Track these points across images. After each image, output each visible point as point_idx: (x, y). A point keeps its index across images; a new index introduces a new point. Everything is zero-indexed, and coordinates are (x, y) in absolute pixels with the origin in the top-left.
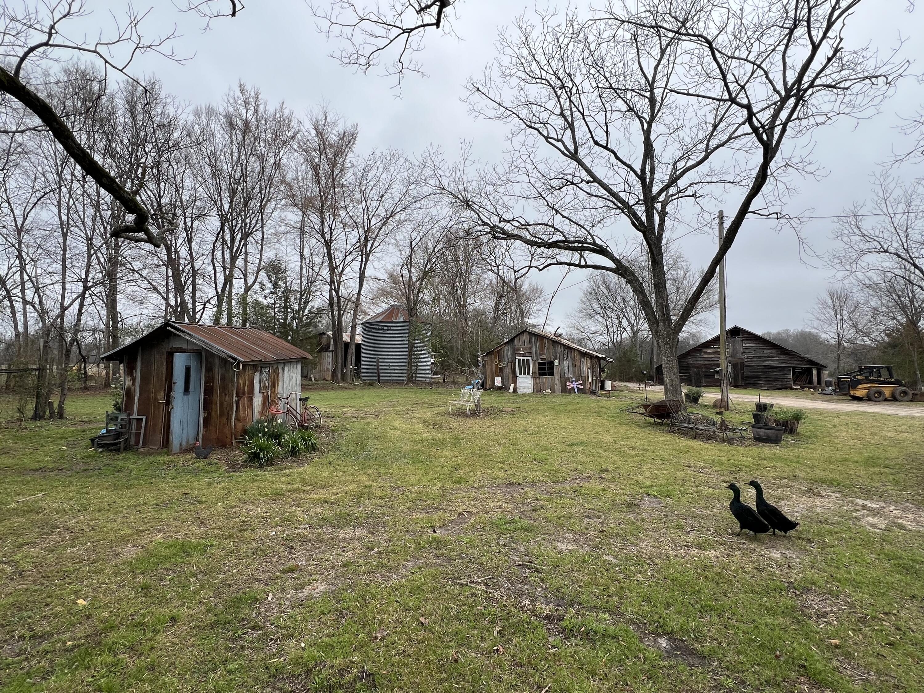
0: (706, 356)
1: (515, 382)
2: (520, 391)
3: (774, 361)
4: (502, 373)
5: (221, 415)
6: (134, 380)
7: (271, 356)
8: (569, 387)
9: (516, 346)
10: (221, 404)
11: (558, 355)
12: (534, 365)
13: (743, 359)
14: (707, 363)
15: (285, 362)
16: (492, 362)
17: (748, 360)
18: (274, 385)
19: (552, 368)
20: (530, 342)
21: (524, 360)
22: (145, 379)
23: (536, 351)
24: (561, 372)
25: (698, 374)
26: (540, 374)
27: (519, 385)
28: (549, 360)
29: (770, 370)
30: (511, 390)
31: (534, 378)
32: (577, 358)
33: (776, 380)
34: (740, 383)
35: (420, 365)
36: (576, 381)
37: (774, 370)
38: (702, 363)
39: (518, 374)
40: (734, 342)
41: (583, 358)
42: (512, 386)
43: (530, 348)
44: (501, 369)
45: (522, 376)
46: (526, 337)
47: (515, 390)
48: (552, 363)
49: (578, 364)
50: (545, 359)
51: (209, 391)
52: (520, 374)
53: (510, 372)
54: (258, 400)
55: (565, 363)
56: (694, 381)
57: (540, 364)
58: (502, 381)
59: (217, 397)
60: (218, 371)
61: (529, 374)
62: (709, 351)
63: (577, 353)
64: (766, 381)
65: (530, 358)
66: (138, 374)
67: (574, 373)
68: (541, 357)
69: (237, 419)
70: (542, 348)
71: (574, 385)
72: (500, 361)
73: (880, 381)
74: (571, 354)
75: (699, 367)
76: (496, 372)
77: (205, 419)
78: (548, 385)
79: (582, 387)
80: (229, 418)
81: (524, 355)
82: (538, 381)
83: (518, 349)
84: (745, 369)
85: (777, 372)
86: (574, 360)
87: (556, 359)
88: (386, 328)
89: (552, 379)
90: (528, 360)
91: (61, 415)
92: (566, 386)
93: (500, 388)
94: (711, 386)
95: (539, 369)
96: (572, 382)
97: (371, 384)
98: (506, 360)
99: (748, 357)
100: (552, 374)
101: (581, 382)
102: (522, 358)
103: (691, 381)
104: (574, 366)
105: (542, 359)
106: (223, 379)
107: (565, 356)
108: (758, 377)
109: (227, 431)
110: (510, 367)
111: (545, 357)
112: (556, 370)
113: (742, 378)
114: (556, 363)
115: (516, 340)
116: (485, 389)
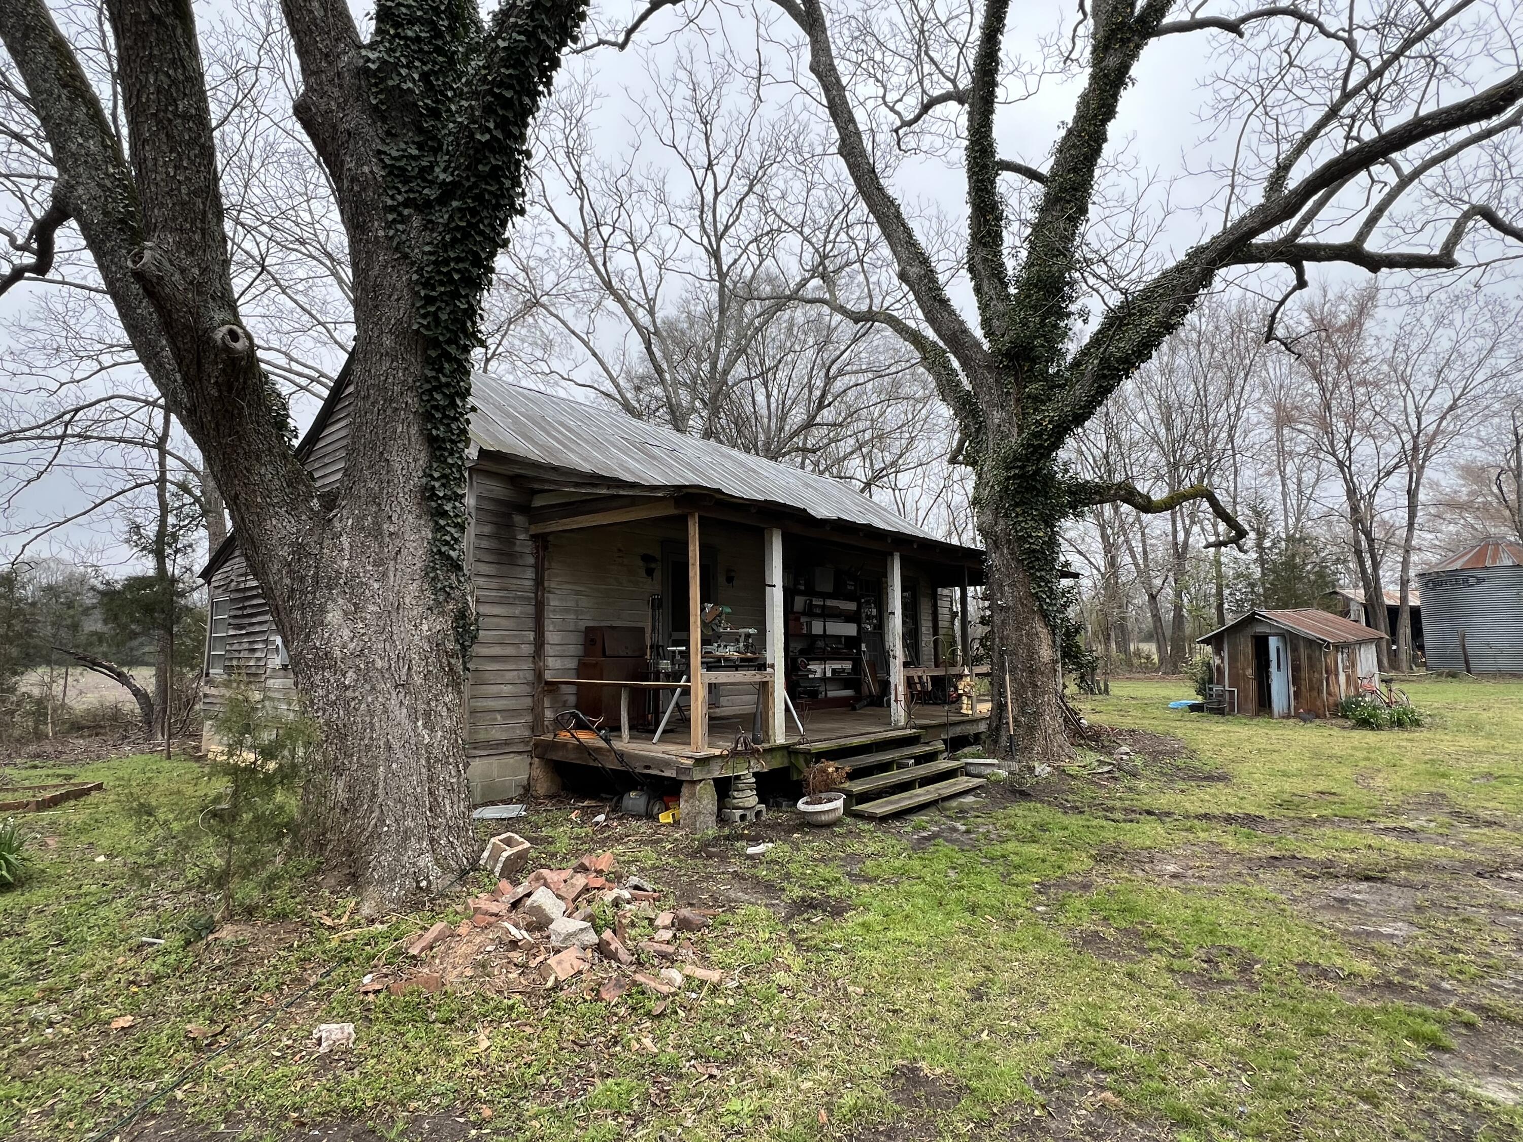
5: (1311, 689)
6: (1222, 659)
7: (1352, 638)
10: (1310, 680)
15: (1360, 643)
18: (1353, 665)
22: (1233, 659)
51: (1296, 669)
54: (1342, 678)
59: (1305, 674)
60: (1303, 653)
66: (1225, 654)
69: (1329, 693)
77: (1296, 694)
80: (1320, 692)
88: (1472, 581)
91: (1106, 691)
97: (1453, 675)
106: (1310, 658)
109: (1318, 703)
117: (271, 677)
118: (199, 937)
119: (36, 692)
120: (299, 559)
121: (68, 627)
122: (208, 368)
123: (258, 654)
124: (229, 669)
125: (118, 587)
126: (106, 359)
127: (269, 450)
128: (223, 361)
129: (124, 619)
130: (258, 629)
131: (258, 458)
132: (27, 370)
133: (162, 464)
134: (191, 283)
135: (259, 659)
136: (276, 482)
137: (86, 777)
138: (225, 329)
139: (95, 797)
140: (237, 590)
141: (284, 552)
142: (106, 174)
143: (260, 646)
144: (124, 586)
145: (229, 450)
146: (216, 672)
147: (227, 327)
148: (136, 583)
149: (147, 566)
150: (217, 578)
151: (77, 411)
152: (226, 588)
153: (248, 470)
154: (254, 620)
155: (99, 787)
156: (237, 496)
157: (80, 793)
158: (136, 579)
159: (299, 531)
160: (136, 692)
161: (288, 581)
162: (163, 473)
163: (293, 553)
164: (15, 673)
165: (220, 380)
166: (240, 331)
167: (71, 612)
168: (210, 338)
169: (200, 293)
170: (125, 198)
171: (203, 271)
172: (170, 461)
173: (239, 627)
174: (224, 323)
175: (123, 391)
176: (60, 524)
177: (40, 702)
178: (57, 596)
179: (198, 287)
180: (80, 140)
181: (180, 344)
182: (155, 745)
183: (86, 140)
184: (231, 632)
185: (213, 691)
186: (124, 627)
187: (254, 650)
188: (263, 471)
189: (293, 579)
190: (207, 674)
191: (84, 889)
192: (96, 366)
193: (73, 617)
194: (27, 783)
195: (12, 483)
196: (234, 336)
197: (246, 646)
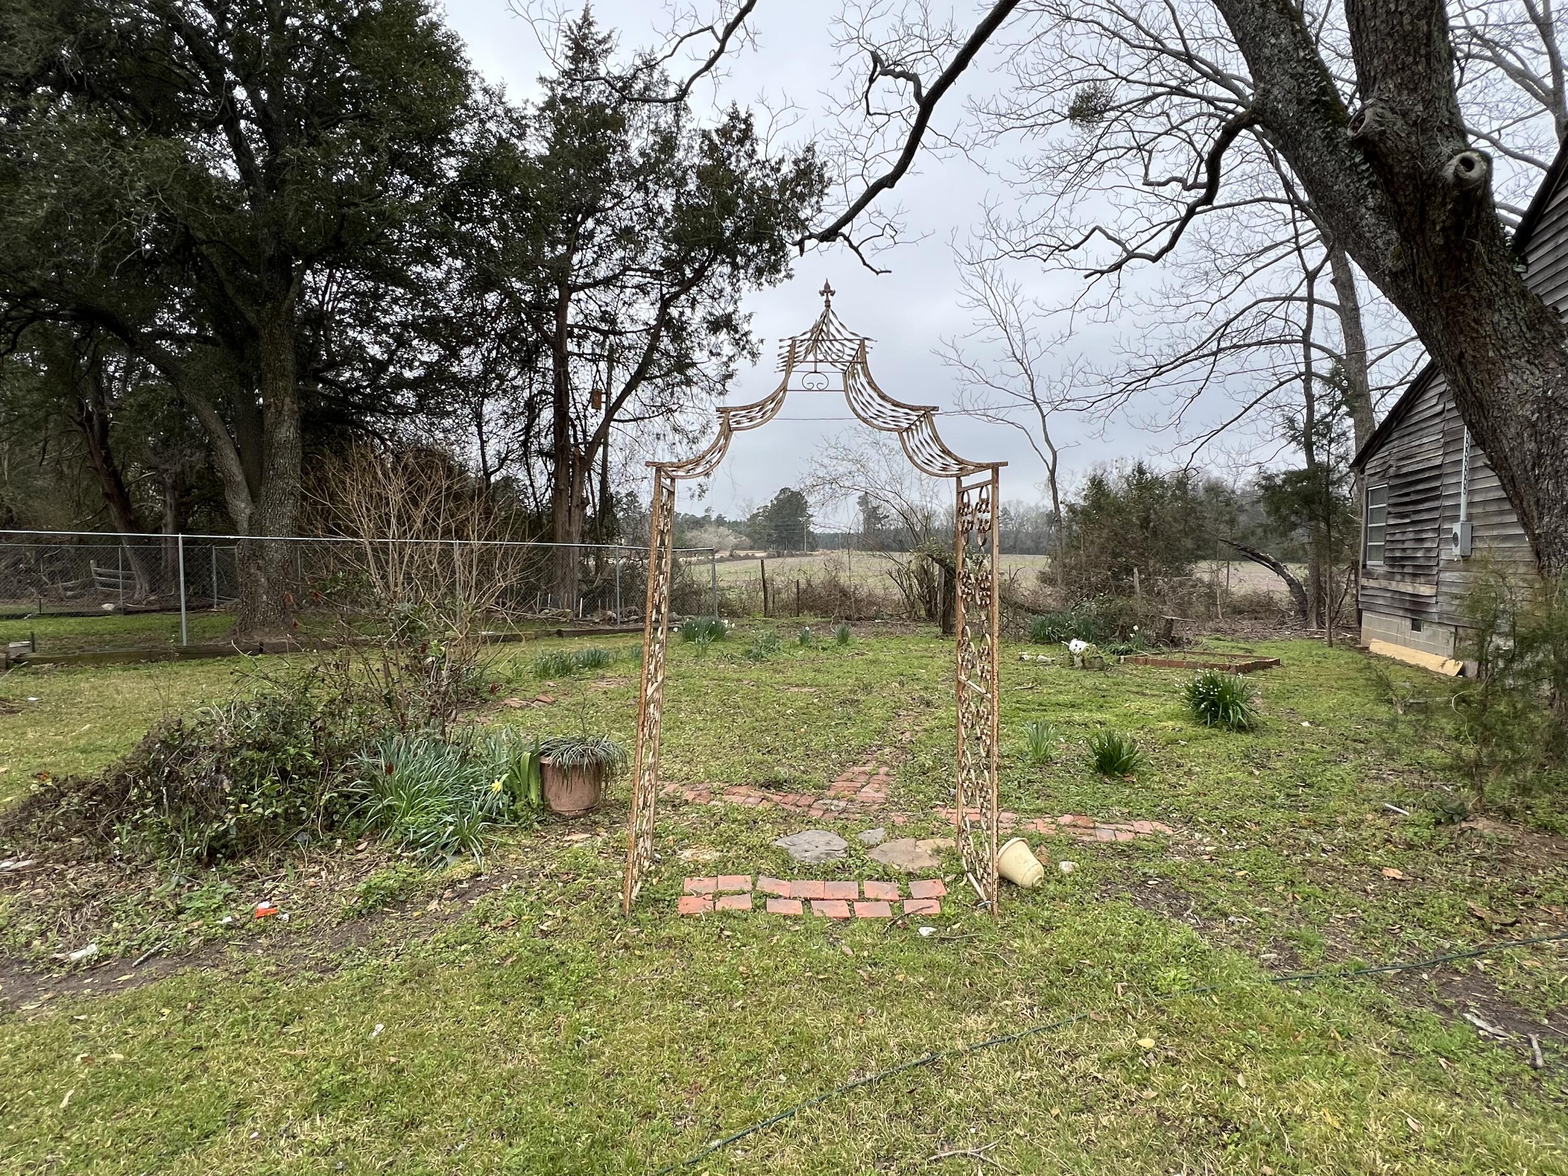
117: (1446, 570)
118: (1451, 821)
119: (1206, 578)
120: (1549, 417)
121: (1227, 522)
122: (1433, 214)
123: (1428, 545)
124: (1393, 561)
125: (1278, 481)
126: (1247, 269)
127: (1505, 291)
128: (1455, 200)
129: (1284, 511)
130: (1426, 516)
131: (1490, 304)
132: (1184, 301)
133: (1307, 357)
134: (1415, 123)
135: (1429, 550)
136: (1514, 328)
137: (1264, 651)
138: (1455, 161)
139: (1276, 670)
140: (1397, 476)
141: (1527, 411)
142: (1299, 61)
143: (1430, 535)
144: (1284, 481)
145: (1454, 304)
146: (1377, 564)
147: (1459, 156)
148: (1293, 477)
149: (1300, 462)
150: (1372, 465)
151: (1227, 325)
152: (1383, 475)
153: (1477, 321)
154: (1421, 507)
155: (1277, 662)
156: (1462, 355)
157: (1264, 665)
158: (1293, 473)
159: (1546, 383)
160: (1291, 582)
161: (1532, 446)
162: (1308, 364)
163: (1540, 411)
164: (1190, 562)
165: (1448, 223)
166: (1475, 156)
167: (1228, 509)
168: (1439, 178)
169: (1424, 131)
170: (1317, 75)
171: (1427, 104)
172: (1315, 353)
173: (1402, 515)
174: (1455, 153)
175: (1261, 296)
176: (1219, 431)
177: (1210, 586)
178: (1217, 496)
179: (1420, 126)
180: (1273, 41)
181: (1401, 200)
182: (1311, 633)
183: (1277, 37)
184: (1391, 522)
185: (1372, 583)
186: (1284, 519)
187: (1422, 540)
188: (1496, 318)
189: (1540, 443)
190: (1364, 566)
191: (1307, 746)
192: (1239, 279)
193: (1230, 513)
194: (1220, 651)
195: (1181, 400)
196: (1468, 164)
197: (1411, 536)
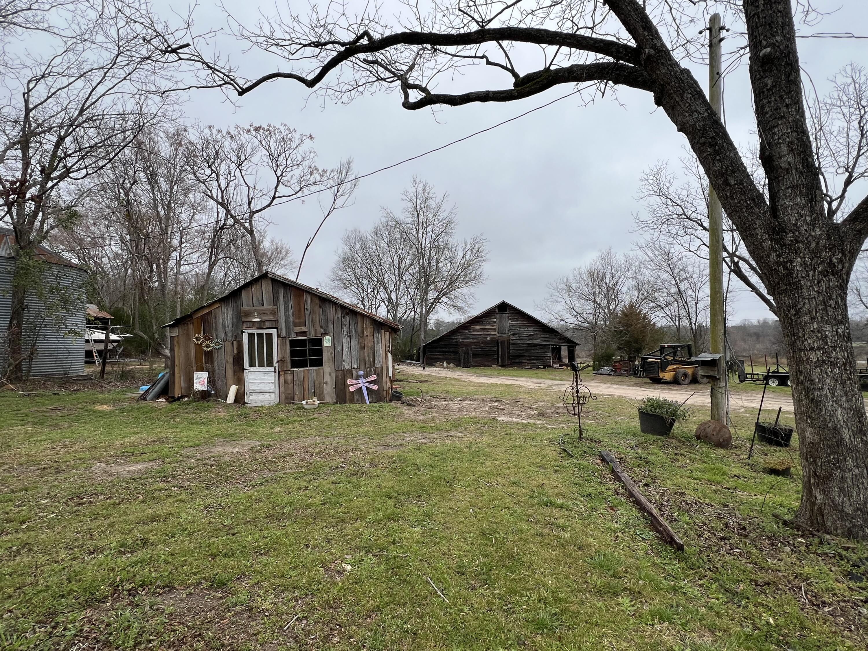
0: (475, 333)
1: (240, 381)
2: (252, 400)
3: (536, 339)
4: (212, 362)
8: (352, 389)
9: (245, 307)
11: (331, 326)
12: (282, 345)
13: (509, 337)
14: (475, 340)
16: (189, 339)
17: (514, 338)
19: (320, 352)
20: (275, 301)
21: (260, 335)
23: (287, 317)
24: (336, 358)
25: (466, 353)
26: (294, 364)
27: (249, 386)
28: (313, 336)
29: (533, 348)
30: (231, 399)
31: (280, 372)
32: (368, 331)
33: (538, 358)
34: (506, 363)
35: (41, 345)
36: (366, 376)
37: (536, 348)
38: (471, 340)
39: (246, 365)
40: (501, 318)
41: (379, 332)
42: (233, 390)
43: (274, 312)
44: (209, 355)
45: (257, 368)
46: (266, 288)
47: (240, 398)
48: (319, 342)
49: (368, 342)
50: (304, 333)
52: (252, 364)
53: (230, 360)
55: (345, 341)
56: (462, 361)
57: (293, 343)
58: (211, 381)
61: (270, 363)
62: (478, 327)
63: (367, 322)
64: (530, 360)
65: (274, 332)
67: (362, 361)
68: (298, 329)
70: (299, 312)
71: (362, 383)
72: (206, 338)
73: (683, 361)
74: (356, 323)
75: (467, 345)
76: (198, 360)
78: (309, 385)
79: (375, 387)
81: (261, 325)
82: (289, 377)
83: (250, 314)
84: (511, 347)
85: (539, 350)
86: (361, 335)
87: (326, 334)
89: (318, 374)
90: (269, 336)
92: (345, 386)
93: (204, 395)
94: (479, 366)
95: (293, 354)
96: (358, 377)
98: (221, 335)
99: (514, 335)
100: (319, 363)
101: (374, 377)
102: (255, 331)
103: (459, 361)
104: (362, 347)
105: (298, 334)
107: (345, 329)
108: (522, 356)
110: (230, 349)
111: (304, 329)
112: (326, 356)
113: (508, 358)
114: (327, 342)
115: (244, 294)
116: (172, 399)
